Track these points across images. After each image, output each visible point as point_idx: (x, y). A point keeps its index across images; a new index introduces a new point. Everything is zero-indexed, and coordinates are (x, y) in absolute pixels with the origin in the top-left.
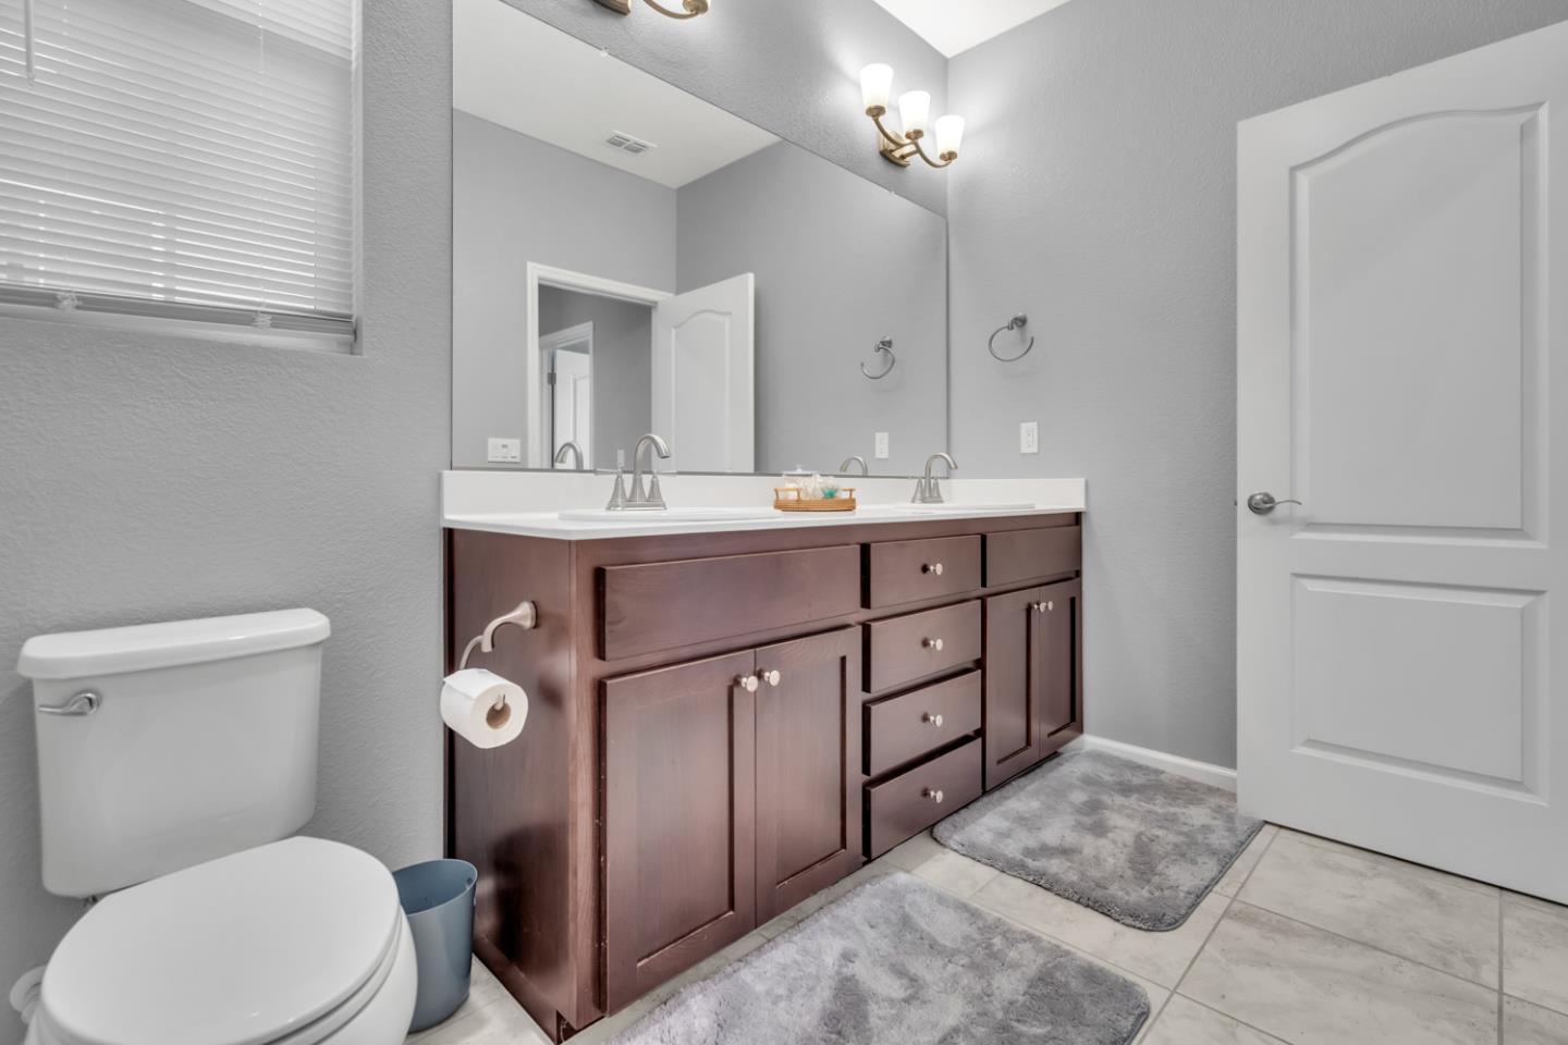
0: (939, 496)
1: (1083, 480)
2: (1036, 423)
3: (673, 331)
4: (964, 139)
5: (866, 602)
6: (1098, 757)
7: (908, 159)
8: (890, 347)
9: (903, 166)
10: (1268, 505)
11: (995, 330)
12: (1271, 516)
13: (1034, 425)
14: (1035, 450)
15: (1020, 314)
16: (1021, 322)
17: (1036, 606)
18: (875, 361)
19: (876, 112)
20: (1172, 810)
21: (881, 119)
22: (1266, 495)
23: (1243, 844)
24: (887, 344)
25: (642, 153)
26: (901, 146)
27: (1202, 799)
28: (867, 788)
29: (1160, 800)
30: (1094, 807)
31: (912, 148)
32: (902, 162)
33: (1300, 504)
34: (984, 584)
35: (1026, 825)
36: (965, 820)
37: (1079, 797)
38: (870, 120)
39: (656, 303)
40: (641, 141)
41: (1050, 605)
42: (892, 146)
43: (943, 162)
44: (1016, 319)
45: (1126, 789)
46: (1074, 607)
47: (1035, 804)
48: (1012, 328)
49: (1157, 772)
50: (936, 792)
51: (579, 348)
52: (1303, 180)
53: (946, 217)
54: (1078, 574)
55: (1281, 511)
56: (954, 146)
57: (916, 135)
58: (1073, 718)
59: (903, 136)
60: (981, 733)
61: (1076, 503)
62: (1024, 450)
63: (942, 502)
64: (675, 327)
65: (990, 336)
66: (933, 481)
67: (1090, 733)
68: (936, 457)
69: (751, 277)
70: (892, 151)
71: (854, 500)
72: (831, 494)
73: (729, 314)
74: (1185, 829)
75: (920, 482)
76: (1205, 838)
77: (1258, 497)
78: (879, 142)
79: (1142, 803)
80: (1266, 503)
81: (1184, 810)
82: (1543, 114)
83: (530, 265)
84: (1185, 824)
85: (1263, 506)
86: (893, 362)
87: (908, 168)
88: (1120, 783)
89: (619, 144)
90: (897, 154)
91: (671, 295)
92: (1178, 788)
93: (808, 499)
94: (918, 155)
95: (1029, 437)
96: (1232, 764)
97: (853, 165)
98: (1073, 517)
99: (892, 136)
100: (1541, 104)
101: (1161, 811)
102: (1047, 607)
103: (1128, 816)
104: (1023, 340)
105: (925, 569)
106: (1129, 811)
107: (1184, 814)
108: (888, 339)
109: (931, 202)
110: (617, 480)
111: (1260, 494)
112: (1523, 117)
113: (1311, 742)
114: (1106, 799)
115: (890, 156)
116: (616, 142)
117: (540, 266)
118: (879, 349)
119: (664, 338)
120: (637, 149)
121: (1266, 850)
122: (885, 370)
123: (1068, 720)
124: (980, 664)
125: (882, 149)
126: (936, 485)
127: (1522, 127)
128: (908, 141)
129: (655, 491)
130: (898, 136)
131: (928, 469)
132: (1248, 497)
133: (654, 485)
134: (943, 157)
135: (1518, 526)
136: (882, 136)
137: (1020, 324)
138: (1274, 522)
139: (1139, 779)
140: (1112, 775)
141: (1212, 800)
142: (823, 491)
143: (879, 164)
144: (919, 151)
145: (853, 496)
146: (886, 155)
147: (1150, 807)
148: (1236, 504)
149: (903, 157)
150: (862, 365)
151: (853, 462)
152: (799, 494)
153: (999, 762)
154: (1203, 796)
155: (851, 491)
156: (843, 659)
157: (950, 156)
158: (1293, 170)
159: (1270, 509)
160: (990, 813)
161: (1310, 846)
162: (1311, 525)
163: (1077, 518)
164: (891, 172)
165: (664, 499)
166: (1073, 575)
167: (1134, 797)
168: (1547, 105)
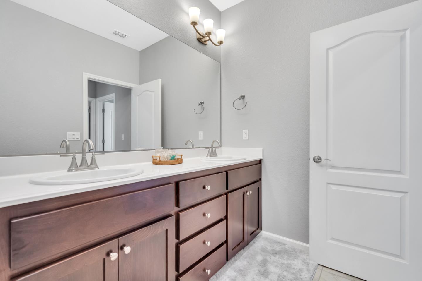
0: (216, 154)
1: (262, 149)
2: (247, 130)
3: (137, 97)
4: (226, 37)
5: (177, 204)
6: (266, 239)
7: (207, 42)
8: (203, 104)
9: (205, 45)
10: (320, 160)
11: (234, 100)
12: (320, 163)
13: (247, 131)
14: (247, 138)
15: (243, 95)
16: (243, 97)
17: (246, 193)
18: (198, 109)
19: (194, 24)
20: (290, 262)
21: (196, 27)
22: (319, 156)
23: (312, 276)
24: (202, 103)
25: (125, 38)
26: (204, 37)
27: (298, 256)
28: (179, 278)
29: (286, 257)
30: (265, 262)
31: (208, 38)
32: (205, 43)
33: (330, 160)
34: (227, 189)
35: (241, 274)
36: (221, 273)
37: (260, 258)
38: (192, 27)
39: (132, 88)
40: (124, 33)
41: (251, 192)
42: (202, 37)
43: (219, 44)
44: (241, 96)
45: (275, 253)
46: (259, 190)
47: (245, 263)
48: (240, 99)
49: (285, 244)
50: (208, 270)
51: (111, 101)
52: (331, 53)
53: (220, 63)
54: (260, 179)
55: (323, 162)
56: (223, 40)
57: (209, 34)
58: (258, 227)
59: (205, 34)
60: (226, 242)
61: (259, 157)
62: (244, 138)
63: (217, 156)
64: (138, 96)
65: (233, 102)
66: (214, 149)
67: (265, 231)
68: (215, 141)
69: (160, 80)
70: (201, 39)
71: (182, 160)
72: (173, 158)
73: (154, 92)
74: (294, 271)
75: (209, 150)
76: (300, 275)
77: (316, 157)
78: (197, 36)
79: (280, 260)
80: (319, 159)
81: (293, 262)
82: (408, 33)
83: (84, 73)
84: (294, 269)
85: (318, 160)
86: (204, 109)
87: (207, 45)
88: (273, 250)
89: (117, 35)
90: (203, 40)
91: (137, 85)
92: (291, 251)
93: (163, 160)
94: (210, 41)
95: (245, 135)
96: (308, 242)
97: (187, 42)
98: (259, 161)
99: (202, 34)
100: (406, 29)
101: (286, 262)
102: (250, 193)
103: (276, 266)
104: (244, 103)
105: (204, 187)
106: (276, 264)
107: (293, 263)
108: (202, 101)
109: (216, 58)
110: (73, 158)
111: (317, 156)
112: (402, 33)
113: (333, 239)
114: (268, 258)
115: (200, 40)
116: (116, 34)
117: (87, 74)
118: (199, 105)
119: (135, 99)
120: (123, 36)
121: (320, 278)
122: (202, 111)
123: (257, 227)
124: (226, 218)
125: (198, 38)
126: (215, 150)
127: (401, 36)
128: (207, 36)
129: (93, 162)
130: (203, 34)
131: (212, 145)
132: (314, 156)
133: (93, 160)
134: (218, 42)
135: (399, 170)
136: (198, 33)
137: (243, 98)
138: (322, 166)
139: (278, 248)
140: (270, 247)
141: (301, 256)
142: (170, 156)
143: (197, 43)
144: (210, 39)
145: (183, 158)
146: (199, 40)
147: (282, 261)
148: (309, 159)
149: (205, 41)
150: (194, 109)
151: (189, 142)
152: (160, 158)
153: (233, 249)
154: (299, 255)
155: (182, 156)
156: (167, 231)
157: (221, 43)
158: (328, 49)
159: (320, 161)
160: (229, 268)
161: (333, 274)
162: (333, 167)
163: (260, 161)
164: (201, 46)
165: (98, 165)
166: (259, 180)
167: (277, 256)
168: (409, 29)
